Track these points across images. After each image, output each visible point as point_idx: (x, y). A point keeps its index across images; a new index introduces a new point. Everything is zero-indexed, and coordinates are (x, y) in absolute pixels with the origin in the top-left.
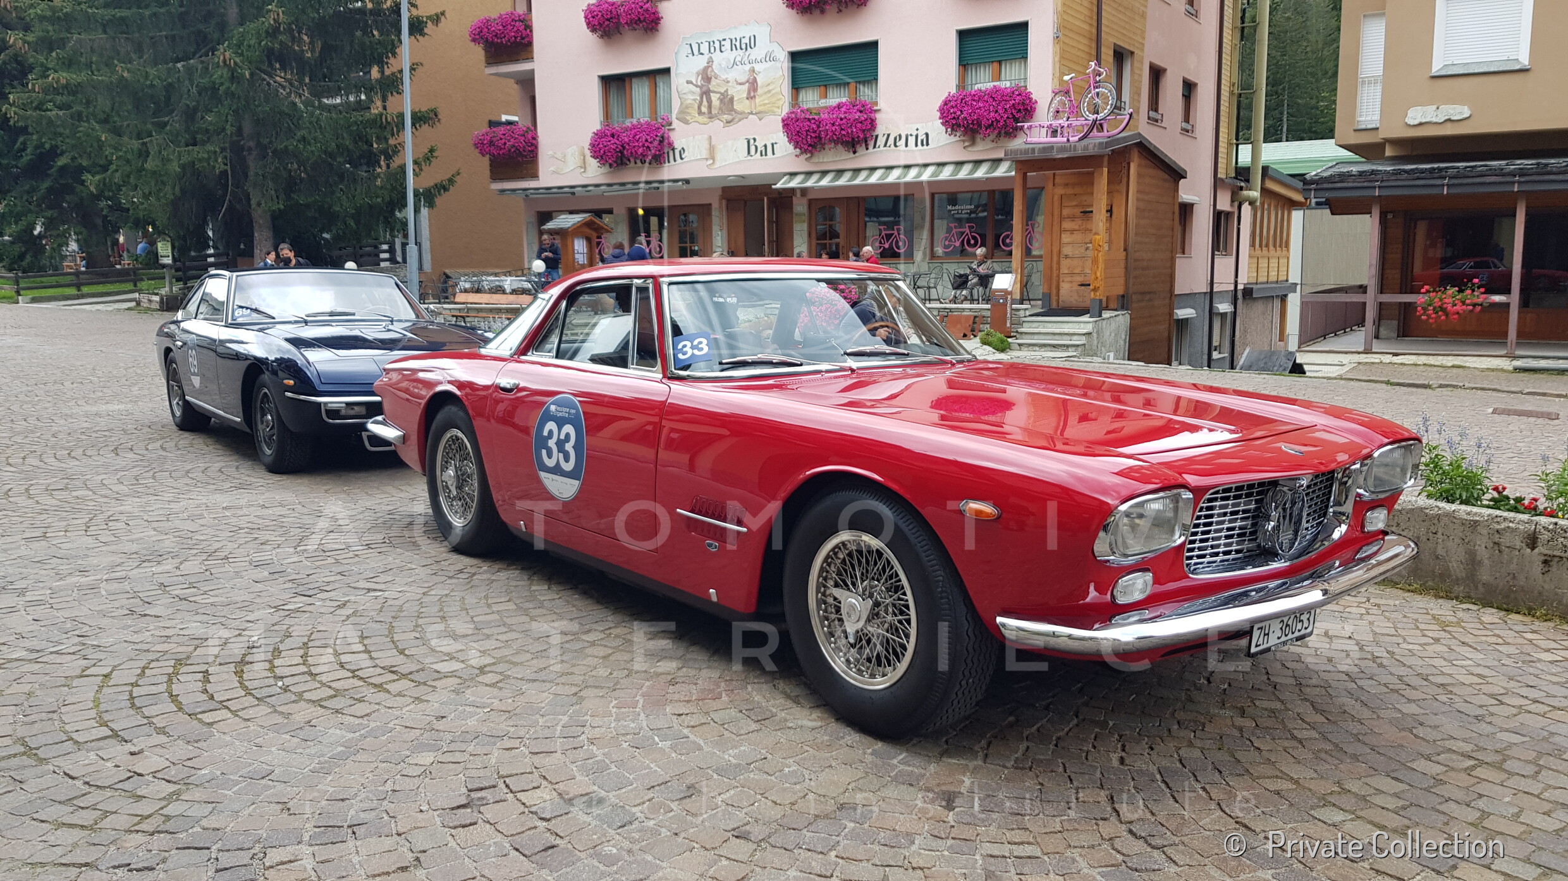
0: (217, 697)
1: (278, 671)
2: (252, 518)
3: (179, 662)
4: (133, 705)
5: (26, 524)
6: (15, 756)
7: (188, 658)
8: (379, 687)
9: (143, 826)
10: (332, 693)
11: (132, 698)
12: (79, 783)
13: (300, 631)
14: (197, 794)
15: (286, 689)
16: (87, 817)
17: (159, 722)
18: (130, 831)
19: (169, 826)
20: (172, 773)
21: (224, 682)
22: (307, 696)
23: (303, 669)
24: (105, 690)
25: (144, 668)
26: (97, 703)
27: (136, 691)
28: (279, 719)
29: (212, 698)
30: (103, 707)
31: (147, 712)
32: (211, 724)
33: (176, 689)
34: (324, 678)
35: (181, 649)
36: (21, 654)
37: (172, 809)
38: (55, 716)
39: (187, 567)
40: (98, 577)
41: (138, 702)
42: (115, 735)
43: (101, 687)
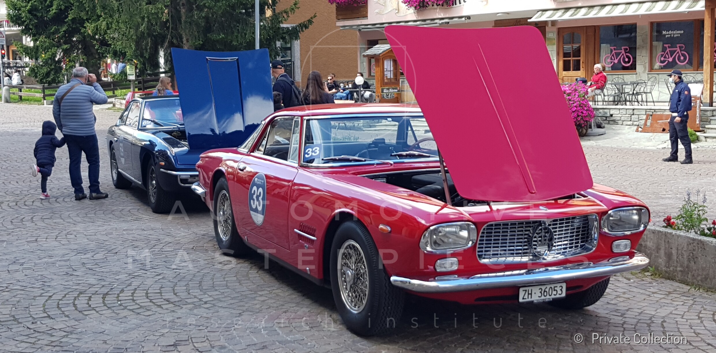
0: (92, 306)
1: (120, 298)
2: (135, 235)
3: (81, 293)
4: (58, 307)
5: (28, 235)
6: (10, 321)
7: (85, 291)
8: (160, 306)
9: (52, 344)
10: (139, 307)
11: (58, 304)
12: (32, 331)
13: (135, 283)
14: (74, 336)
15: (121, 305)
16: (33, 340)
17: (67, 313)
18: (47, 345)
19: (61, 345)
20: (67, 329)
21: (97, 301)
22: (128, 308)
23: (131, 298)
24: (48, 301)
25: (66, 294)
26: (44, 305)
27: (61, 302)
28: (114, 315)
29: (90, 306)
30: (46, 307)
31: (63, 309)
32: (87, 315)
33: (76, 302)
34: (138, 302)
35: (83, 288)
36: (19, 287)
37: (63, 340)
38: (27, 309)
39: (97, 257)
40: (57, 259)
41: (60, 306)
42: (49, 317)
43: (47, 300)
